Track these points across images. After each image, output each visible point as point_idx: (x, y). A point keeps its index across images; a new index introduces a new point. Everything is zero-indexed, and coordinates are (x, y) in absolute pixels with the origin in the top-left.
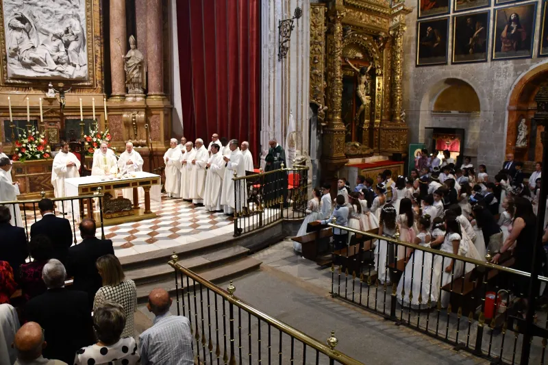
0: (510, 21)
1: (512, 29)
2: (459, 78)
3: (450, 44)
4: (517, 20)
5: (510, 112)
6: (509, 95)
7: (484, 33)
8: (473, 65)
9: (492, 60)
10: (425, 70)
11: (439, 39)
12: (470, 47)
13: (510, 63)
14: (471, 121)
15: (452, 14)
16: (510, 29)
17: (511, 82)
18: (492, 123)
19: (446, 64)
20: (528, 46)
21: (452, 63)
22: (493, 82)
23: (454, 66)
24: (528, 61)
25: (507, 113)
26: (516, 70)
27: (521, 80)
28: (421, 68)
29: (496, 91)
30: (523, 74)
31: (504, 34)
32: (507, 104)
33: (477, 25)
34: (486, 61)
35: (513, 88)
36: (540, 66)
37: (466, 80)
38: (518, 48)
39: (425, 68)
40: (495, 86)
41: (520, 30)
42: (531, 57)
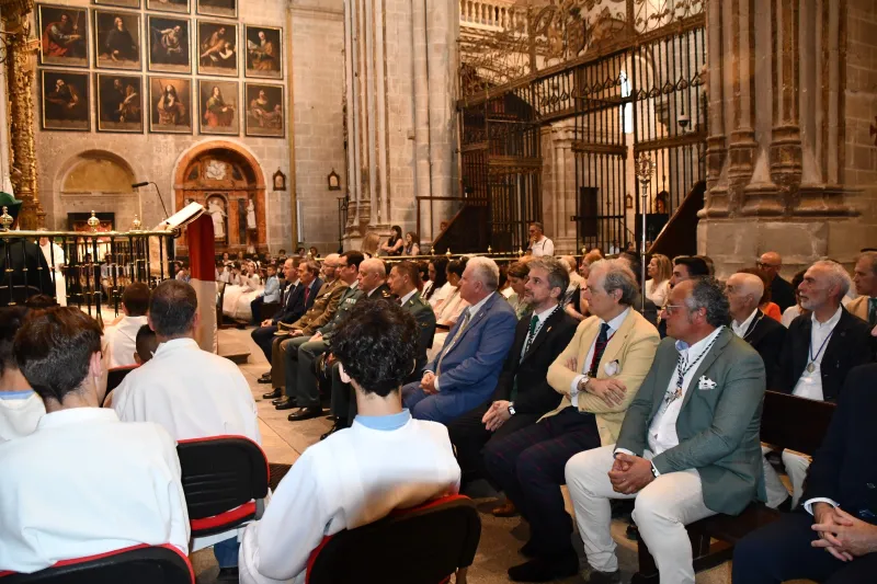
0: (166, 93)
1: (169, 101)
2: (109, 150)
3: (92, 107)
4: (173, 92)
5: (177, 191)
6: (174, 172)
7: (137, 100)
8: (126, 136)
9: (150, 132)
10: (57, 136)
11: (75, 97)
12: (120, 114)
13: (170, 137)
14: (120, 204)
15: (92, 70)
16: (167, 101)
17: (173, 159)
18: (155, 205)
19: (89, 131)
20: (187, 121)
21: (98, 131)
22: (152, 157)
23: (100, 135)
24: (189, 137)
25: (173, 193)
26: (177, 146)
27: (185, 157)
28: (50, 133)
29: (157, 167)
30: (186, 151)
31: (161, 105)
32: (173, 182)
33: (128, 89)
34: (142, 133)
35: (177, 166)
36: (202, 145)
37: (118, 154)
38: (177, 123)
39: (56, 133)
40: (156, 163)
41: (177, 104)
42: (191, 134)
